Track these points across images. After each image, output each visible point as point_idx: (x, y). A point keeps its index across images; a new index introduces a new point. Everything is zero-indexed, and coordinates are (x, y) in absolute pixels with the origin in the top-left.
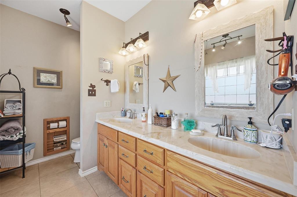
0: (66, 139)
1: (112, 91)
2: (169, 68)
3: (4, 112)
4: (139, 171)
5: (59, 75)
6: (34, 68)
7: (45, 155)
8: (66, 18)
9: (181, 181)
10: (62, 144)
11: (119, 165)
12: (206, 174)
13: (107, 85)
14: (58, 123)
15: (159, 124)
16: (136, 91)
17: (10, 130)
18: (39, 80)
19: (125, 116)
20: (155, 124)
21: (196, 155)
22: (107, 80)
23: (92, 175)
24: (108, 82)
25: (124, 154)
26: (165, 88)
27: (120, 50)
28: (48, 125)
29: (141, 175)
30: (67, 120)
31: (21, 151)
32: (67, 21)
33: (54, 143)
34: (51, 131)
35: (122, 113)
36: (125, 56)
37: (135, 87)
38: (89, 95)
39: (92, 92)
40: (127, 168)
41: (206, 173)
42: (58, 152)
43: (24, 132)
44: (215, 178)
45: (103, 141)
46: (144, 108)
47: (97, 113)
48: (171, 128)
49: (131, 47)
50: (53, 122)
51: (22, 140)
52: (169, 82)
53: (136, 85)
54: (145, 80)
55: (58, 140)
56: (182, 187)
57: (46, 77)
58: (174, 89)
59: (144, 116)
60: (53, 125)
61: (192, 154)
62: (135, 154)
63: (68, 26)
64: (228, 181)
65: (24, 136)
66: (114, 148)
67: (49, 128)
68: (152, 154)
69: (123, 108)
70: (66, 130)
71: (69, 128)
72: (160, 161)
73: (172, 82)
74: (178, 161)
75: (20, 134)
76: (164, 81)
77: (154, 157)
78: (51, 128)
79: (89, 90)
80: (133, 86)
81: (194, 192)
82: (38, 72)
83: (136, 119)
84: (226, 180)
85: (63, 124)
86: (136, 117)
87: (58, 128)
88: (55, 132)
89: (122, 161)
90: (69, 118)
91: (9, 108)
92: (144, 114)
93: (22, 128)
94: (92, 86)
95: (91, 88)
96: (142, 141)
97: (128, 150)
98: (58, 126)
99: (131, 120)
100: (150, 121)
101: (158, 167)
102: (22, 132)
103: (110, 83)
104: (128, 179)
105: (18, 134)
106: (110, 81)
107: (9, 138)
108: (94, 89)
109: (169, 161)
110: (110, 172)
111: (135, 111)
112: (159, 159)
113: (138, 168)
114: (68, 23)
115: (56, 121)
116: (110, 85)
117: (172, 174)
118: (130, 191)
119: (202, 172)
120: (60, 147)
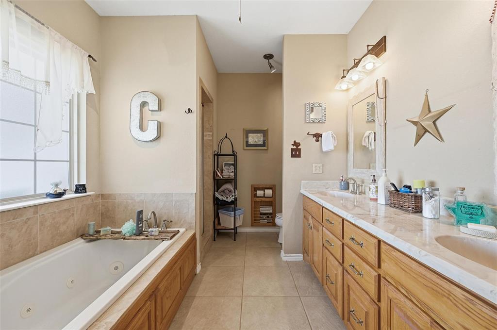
0: (271, 211)
1: (324, 149)
2: (427, 95)
3: (223, 174)
4: (347, 271)
5: (265, 133)
6: (244, 129)
7: (252, 226)
8: (270, 64)
9: (403, 299)
10: (268, 217)
11: (325, 258)
12: (444, 296)
13: (317, 141)
14: (264, 191)
15: (397, 206)
16: (370, 149)
17: (225, 191)
18: (247, 142)
19: (346, 190)
20: (391, 204)
21: (426, 255)
22: (317, 134)
23: (296, 263)
24: (318, 136)
25: (328, 241)
26: (419, 138)
27: (337, 83)
28: (255, 192)
29: (349, 276)
30: (273, 189)
31: (233, 213)
32: (271, 67)
33: (261, 214)
34: (258, 199)
35: (341, 185)
36: (347, 90)
37: (367, 140)
38: (293, 156)
39: (296, 153)
40: (332, 262)
41: (445, 294)
42: (264, 226)
43: (235, 195)
44: (460, 306)
45: (307, 220)
46: (374, 176)
47: (302, 181)
48: (422, 216)
49: (354, 75)
50: (260, 189)
51: (234, 202)
52: (427, 124)
53: (369, 136)
54: (379, 126)
55: (264, 212)
56: (404, 309)
57: (253, 138)
58: (440, 137)
59: (373, 190)
60: (260, 193)
61: (418, 252)
62: (341, 243)
63: (272, 72)
64: (489, 321)
65: (236, 199)
66: (318, 231)
67: (255, 195)
68: (361, 245)
69: (342, 177)
70: (272, 201)
71: (275, 199)
72: (373, 259)
73: (434, 122)
74: (397, 263)
75: (232, 196)
76: (415, 123)
77: (364, 250)
78: (258, 195)
79: (292, 150)
80: (364, 138)
81: (423, 325)
82: (247, 132)
83: (363, 195)
84: (484, 317)
85: (269, 192)
86: (365, 192)
87: (264, 197)
88: (261, 201)
89: (327, 251)
90: (274, 186)
91: (226, 171)
92: (374, 186)
93: (233, 191)
94: (296, 144)
95: (295, 147)
96: (350, 224)
97: (333, 236)
98: (264, 194)
99: (353, 195)
100: (382, 200)
101: (370, 268)
102: (234, 194)
103: (321, 137)
104: (333, 279)
105: (231, 196)
106: (322, 135)
107: (225, 199)
108: (299, 148)
109: (384, 262)
110: (315, 266)
111: (363, 182)
112: (371, 255)
113: (346, 265)
114: (272, 69)
115: (262, 188)
116: (321, 140)
117: (389, 284)
118: (336, 299)
119: (436, 291)
120: (266, 221)
